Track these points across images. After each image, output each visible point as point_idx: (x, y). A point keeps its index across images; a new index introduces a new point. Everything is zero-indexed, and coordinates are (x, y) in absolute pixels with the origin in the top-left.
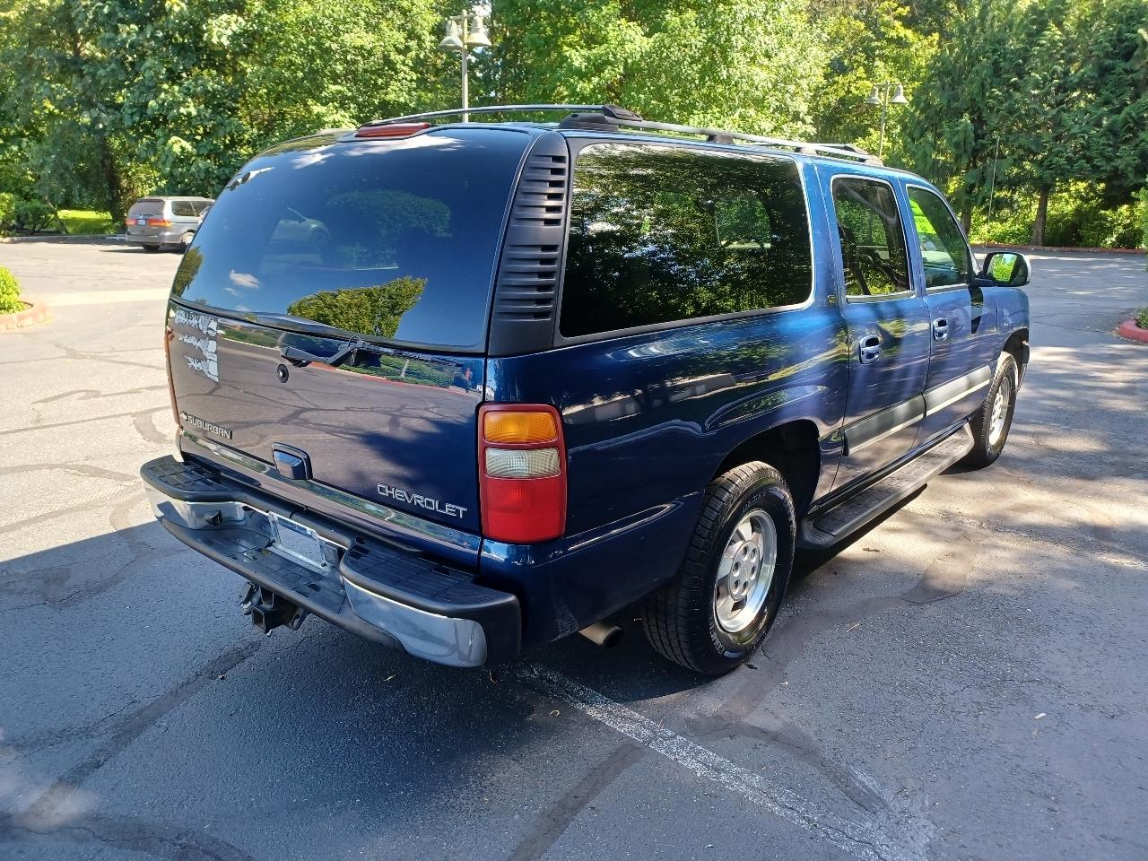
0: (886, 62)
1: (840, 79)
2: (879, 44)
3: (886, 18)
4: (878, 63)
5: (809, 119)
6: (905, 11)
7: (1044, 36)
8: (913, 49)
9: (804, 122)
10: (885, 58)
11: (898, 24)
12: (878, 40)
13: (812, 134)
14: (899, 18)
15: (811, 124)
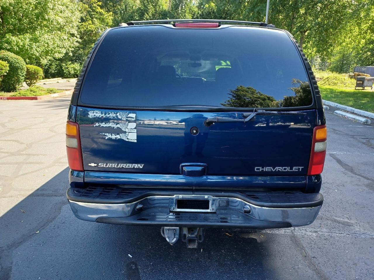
0: (97, 19)
1: (84, 23)
2: (94, 13)
3: (95, 5)
4: (94, 19)
5: (78, 36)
6: (100, 3)
7: (144, 17)
8: (105, 16)
9: (77, 37)
10: (97, 18)
11: (99, 7)
12: (93, 12)
13: (80, 42)
14: (99, 5)
15: (79, 38)
